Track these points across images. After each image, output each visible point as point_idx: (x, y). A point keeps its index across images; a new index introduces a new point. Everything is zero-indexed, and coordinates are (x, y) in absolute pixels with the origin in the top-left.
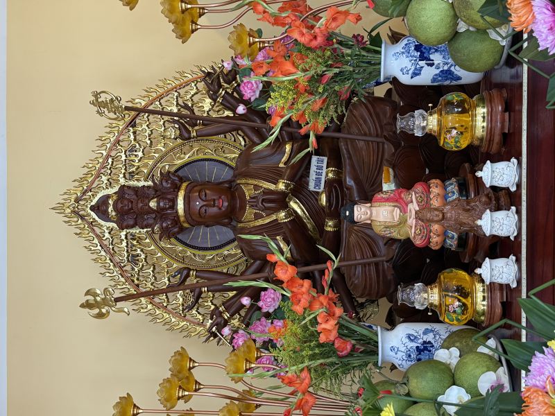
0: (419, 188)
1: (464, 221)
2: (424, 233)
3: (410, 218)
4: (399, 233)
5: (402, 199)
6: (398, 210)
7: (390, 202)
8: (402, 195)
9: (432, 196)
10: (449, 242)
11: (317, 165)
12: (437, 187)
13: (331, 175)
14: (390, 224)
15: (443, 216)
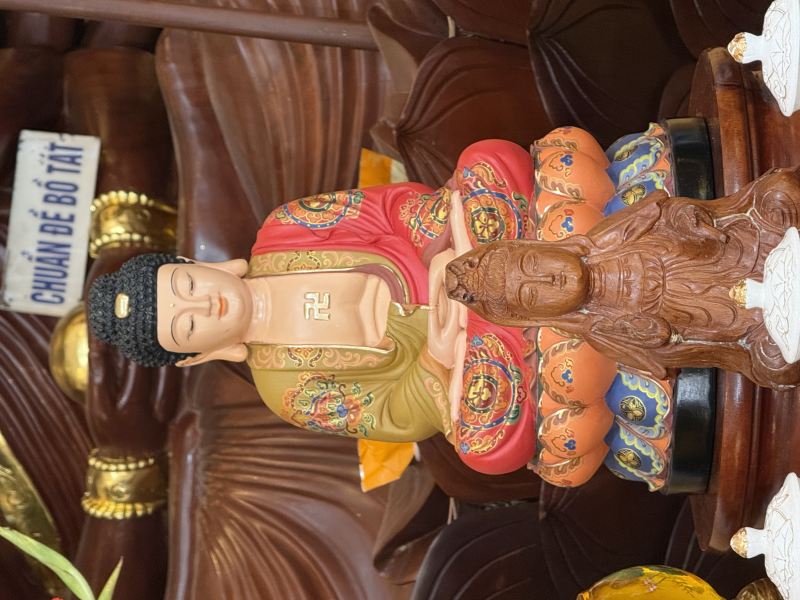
0: (481, 167)
1: (688, 305)
2: (506, 396)
3: (441, 326)
4: (387, 409)
5: (403, 232)
6: (384, 290)
7: (341, 245)
8: (405, 215)
9: (543, 208)
10: (631, 441)
11: (46, 178)
12: (567, 160)
13: (117, 231)
14: (342, 363)
15: (586, 281)
